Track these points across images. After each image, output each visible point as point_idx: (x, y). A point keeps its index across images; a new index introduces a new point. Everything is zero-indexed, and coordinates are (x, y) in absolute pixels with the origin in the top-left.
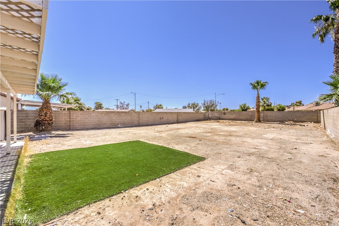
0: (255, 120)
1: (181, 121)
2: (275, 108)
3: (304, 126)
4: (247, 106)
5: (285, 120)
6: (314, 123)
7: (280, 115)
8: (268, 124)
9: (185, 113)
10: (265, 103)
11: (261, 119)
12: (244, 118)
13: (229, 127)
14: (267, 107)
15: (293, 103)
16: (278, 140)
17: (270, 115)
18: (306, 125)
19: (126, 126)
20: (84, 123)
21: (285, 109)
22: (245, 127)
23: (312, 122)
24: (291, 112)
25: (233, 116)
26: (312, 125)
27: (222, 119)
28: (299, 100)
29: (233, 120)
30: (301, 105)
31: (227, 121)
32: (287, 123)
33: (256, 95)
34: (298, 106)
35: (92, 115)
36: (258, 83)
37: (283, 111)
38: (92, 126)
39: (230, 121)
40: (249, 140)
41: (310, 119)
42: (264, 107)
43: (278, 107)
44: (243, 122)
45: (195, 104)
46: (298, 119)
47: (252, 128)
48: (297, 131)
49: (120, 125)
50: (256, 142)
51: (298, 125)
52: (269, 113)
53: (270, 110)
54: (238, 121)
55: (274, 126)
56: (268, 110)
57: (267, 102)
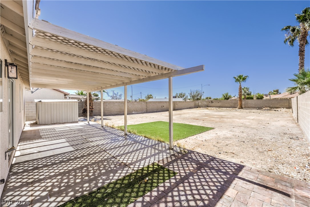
0: (238, 107)
1: (177, 109)
2: (254, 97)
3: (278, 111)
4: (229, 95)
5: (263, 107)
6: (286, 108)
7: (258, 103)
8: (249, 110)
9: (180, 102)
10: (245, 93)
11: (243, 106)
12: (229, 105)
13: (218, 112)
14: (247, 96)
15: (271, 92)
16: (257, 120)
17: (250, 103)
18: (279, 110)
19: (138, 113)
20: (111, 110)
21: (264, 97)
22: (231, 113)
23: (285, 108)
24: (268, 100)
25: (219, 104)
26: (284, 110)
27: (210, 107)
28: (277, 89)
29: (220, 107)
30: (278, 93)
31: (214, 108)
32: (264, 109)
33: (239, 87)
34: (275, 94)
35: (115, 104)
36: (240, 77)
37: (262, 99)
38: (116, 113)
39: (217, 108)
40: (237, 120)
41: (283, 106)
42: (245, 95)
43: (257, 95)
44: (228, 108)
45: (182, 94)
46: (274, 106)
47: (236, 113)
48: (272, 115)
49: (134, 112)
50: (242, 121)
51: (273, 110)
52: (250, 101)
53: (250, 98)
54: (223, 108)
55: (254, 112)
56: (248, 98)
57: (247, 92)
